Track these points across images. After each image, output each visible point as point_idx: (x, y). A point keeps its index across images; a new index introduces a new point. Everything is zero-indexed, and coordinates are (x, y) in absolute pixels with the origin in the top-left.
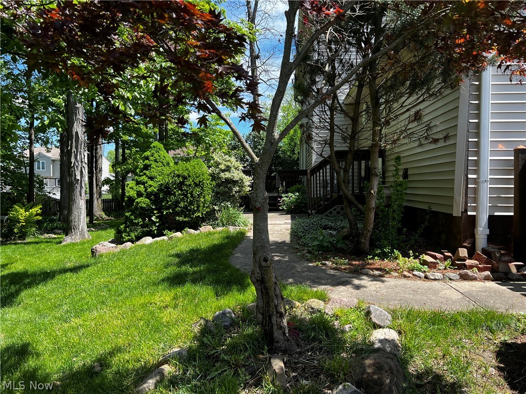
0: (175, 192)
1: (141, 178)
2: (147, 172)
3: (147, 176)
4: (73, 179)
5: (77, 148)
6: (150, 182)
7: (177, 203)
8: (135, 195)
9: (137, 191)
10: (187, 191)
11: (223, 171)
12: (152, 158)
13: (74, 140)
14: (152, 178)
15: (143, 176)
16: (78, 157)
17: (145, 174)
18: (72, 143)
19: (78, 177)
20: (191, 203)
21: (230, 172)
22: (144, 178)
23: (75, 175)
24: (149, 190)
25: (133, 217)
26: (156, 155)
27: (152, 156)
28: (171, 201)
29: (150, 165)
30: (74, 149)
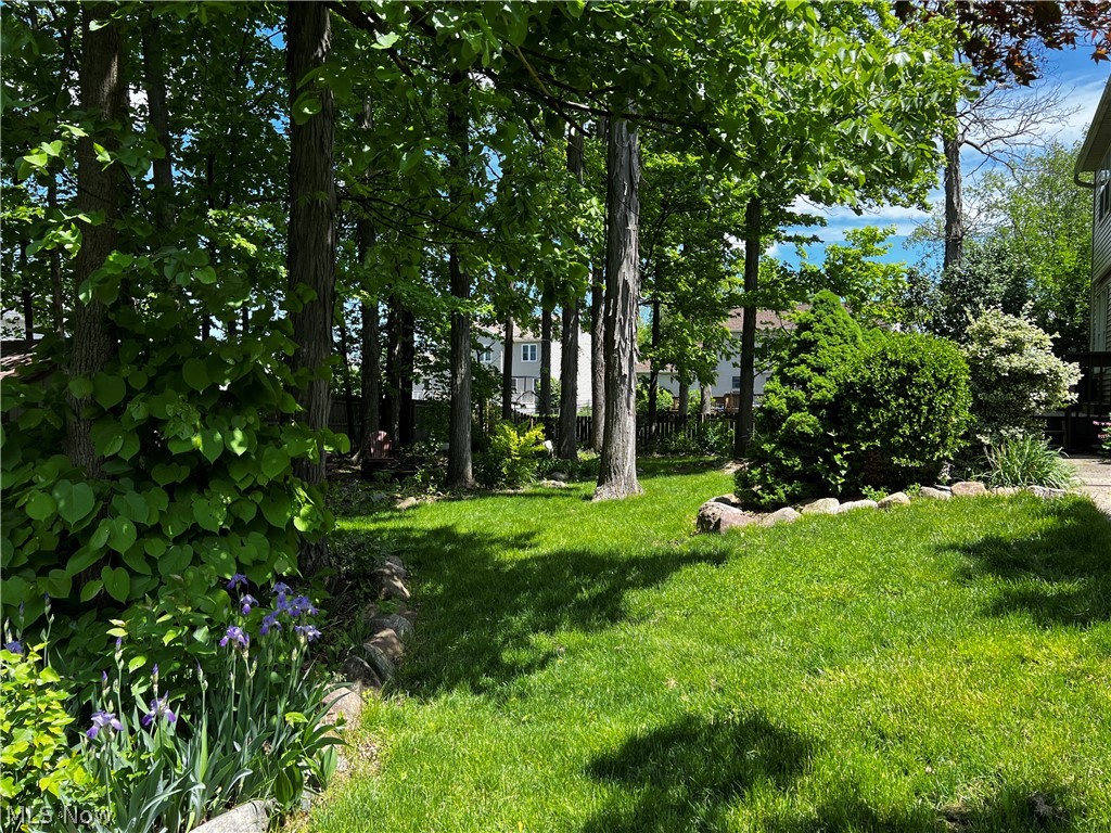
0: (888, 402)
1: (797, 370)
2: (808, 356)
3: (809, 365)
4: (616, 374)
5: (624, 312)
6: (819, 380)
7: (892, 426)
8: (784, 407)
9: (787, 398)
10: (918, 399)
11: (1004, 352)
12: (818, 326)
13: (620, 297)
14: (820, 371)
15: (798, 365)
16: (627, 332)
17: (803, 361)
18: (616, 303)
19: (625, 371)
20: (928, 426)
21: (1021, 354)
22: (803, 371)
23: (620, 367)
24: (817, 396)
25: (781, 454)
26: (827, 319)
27: (819, 321)
28: (877, 421)
29: (816, 341)
30: (619, 316)
